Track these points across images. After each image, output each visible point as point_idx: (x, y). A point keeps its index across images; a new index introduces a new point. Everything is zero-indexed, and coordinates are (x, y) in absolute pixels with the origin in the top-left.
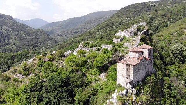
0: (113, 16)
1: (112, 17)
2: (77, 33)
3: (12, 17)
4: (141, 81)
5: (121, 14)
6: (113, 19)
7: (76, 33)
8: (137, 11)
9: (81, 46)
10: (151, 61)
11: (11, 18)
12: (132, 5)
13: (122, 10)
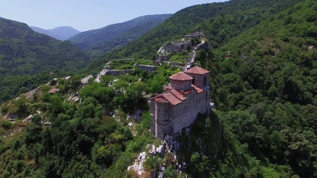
0: (167, 21)
1: (165, 22)
2: (119, 44)
3: (26, 25)
4: (188, 127)
5: (177, 19)
6: (166, 26)
7: (116, 44)
8: (198, 15)
9: (107, 68)
10: (207, 94)
11: (24, 26)
12: (191, 7)
13: (178, 12)
